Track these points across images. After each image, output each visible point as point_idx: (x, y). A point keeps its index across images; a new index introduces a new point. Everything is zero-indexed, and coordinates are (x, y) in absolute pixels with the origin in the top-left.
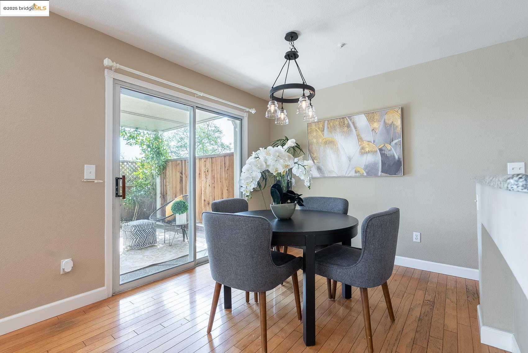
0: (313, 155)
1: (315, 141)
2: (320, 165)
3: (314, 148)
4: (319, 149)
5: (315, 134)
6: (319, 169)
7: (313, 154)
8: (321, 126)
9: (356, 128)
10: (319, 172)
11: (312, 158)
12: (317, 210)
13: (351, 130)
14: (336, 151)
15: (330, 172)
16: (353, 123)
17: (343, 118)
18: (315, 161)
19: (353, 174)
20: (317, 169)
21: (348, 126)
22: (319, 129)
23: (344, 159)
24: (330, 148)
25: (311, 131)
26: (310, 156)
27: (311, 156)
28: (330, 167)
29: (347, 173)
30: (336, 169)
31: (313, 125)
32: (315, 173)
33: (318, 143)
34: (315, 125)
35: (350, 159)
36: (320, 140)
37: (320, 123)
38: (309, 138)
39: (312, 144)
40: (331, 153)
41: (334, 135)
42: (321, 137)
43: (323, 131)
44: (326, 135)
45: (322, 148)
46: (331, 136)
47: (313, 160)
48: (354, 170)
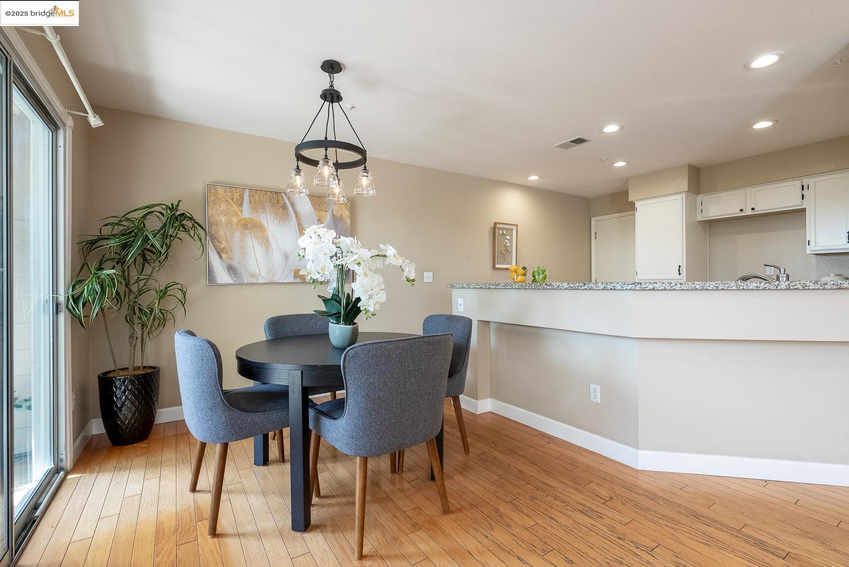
0: (218, 244)
1: (223, 219)
2: (235, 263)
3: (222, 232)
4: (232, 235)
5: (223, 207)
6: (231, 269)
7: (220, 243)
8: (236, 196)
9: (296, 212)
10: (231, 275)
11: (216, 249)
12: (299, 334)
13: (288, 215)
14: (265, 242)
15: (252, 275)
16: (292, 204)
17: (276, 193)
18: (223, 256)
19: (290, 279)
20: (228, 270)
21: (284, 207)
22: (233, 200)
23: (277, 255)
24: (253, 237)
25: (214, 200)
26: (212, 246)
27: (214, 246)
28: (253, 267)
29: (282, 278)
30: (264, 272)
31: (221, 191)
32: (222, 276)
33: (229, 224)
34: (225, 192)
35: (286, 257)
36: (235, 220)
37: (236, 191)
38: (212, 211)
39: (217, 224)
40: (256, 244)
41: (261, 216)
42: (236, 215)
43: (241, 205)
44: (246, 212)
45: (237, 235)
46: (254, 216)
47: (219, 254)
48: (293, 273)
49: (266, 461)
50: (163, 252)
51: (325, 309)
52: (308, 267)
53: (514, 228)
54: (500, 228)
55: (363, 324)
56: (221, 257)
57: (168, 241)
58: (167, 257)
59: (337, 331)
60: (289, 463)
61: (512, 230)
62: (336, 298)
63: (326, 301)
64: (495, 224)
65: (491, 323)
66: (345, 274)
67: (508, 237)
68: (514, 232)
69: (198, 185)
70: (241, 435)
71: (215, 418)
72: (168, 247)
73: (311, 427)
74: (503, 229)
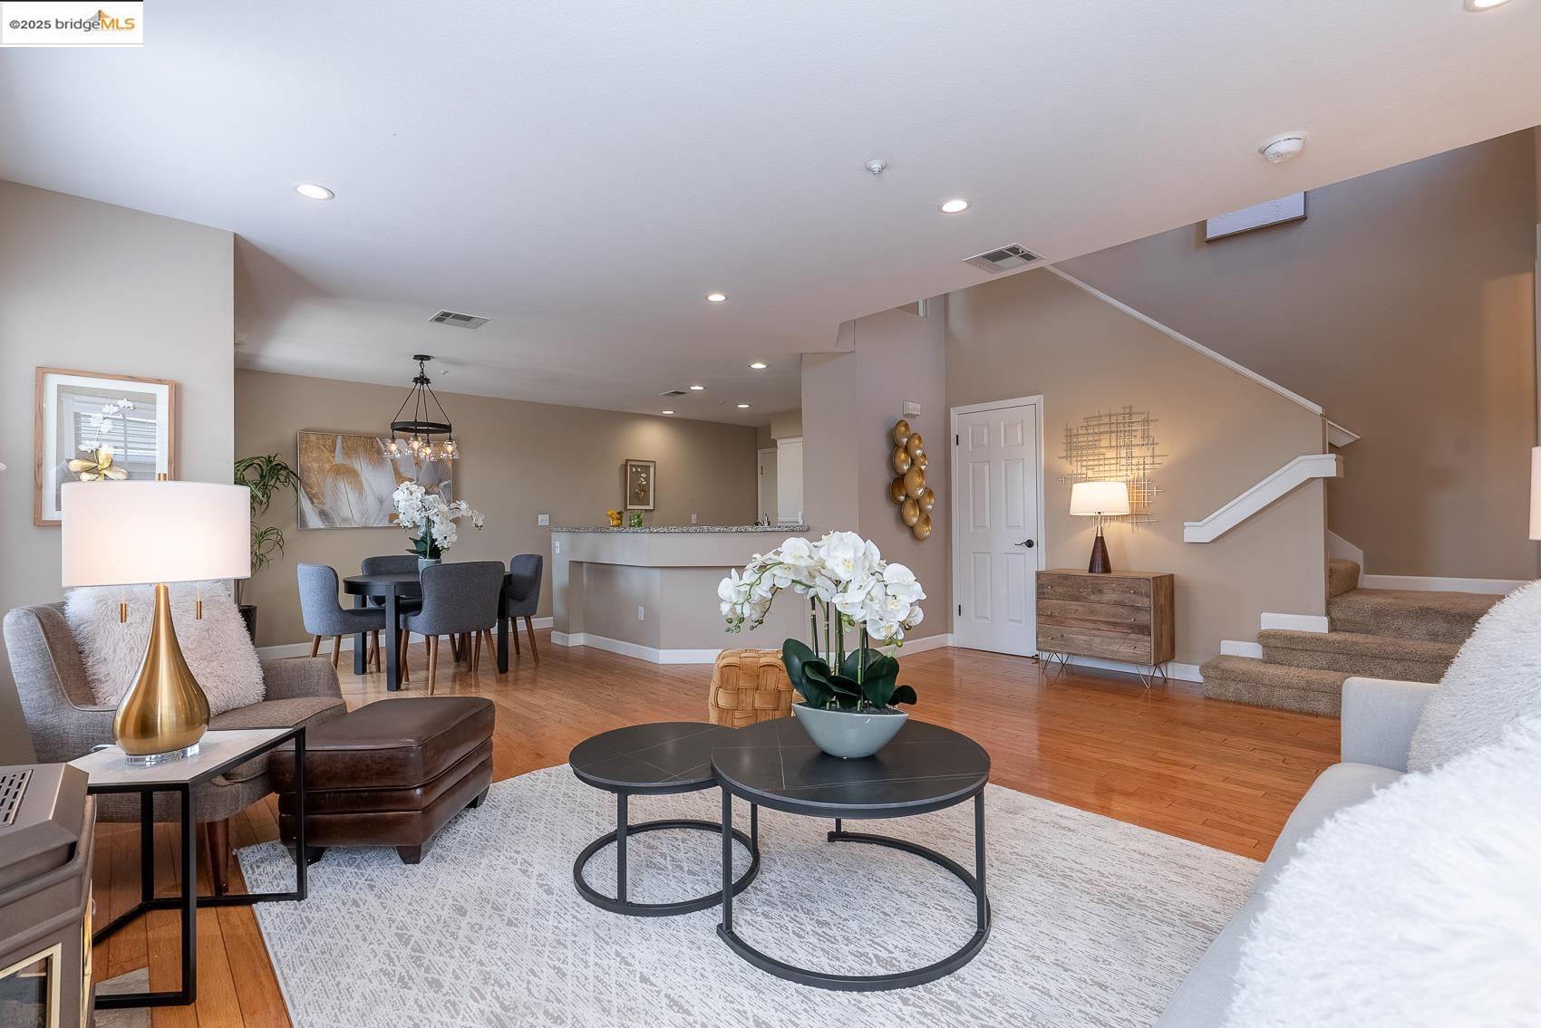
0: (310, 490)
1: (315, 465)
2: (327, 508)
3: (313, 478)
4: (325, 481)
5: (315, 454)
6: (323, 515)
7: (312, 488)
8: (329, 442)
10: (323, 521)
11: (308, 495)
13: (383, 459)
14: (359, 487)
15: (345, 520)
17: (370, 438)
18: (315, 502)
19: (385, 523)
20: (321, 516)
21: (380, 454)
22: (325, 447)
23: (371, 500)
24: (346, 482)
25: (306, 448)
26: (304, 492)
27: (306, 492)
28: (346, 512)
29: (377, 522)
30: (357, 516)
31: (313, 438)
32: (314, 521)
33: (321, 470)
34: (317, 439)
35: (381, 502)
36: (327, 466)
37: (328, 438)
38: (303, 459)
39: (309, 471)
40: (349, 489)
41: (354, 462)
42: (329, 461)
43: (334, 451)
44: (339, 458)
45: (329, 480)
46: (347, 462)
47: (311, 499)
48: (388, 518)
49: (364, 671)
50: (265, 501)
51: (415, 549)
52: (400, 517)
53: (652, 465)
54: (631, 466)
55: (445, 559)
56: (313, 503)
57: (267, 491)
58: (268, 505)
59: (424, 563)
60: (386, 674)
61: (649, 467)
62: (423, 540)
63: (416, 542)
64: (627, 461)
65: (584, 564)
66: (429, 522)
67: (644, 475)
68: (652, 470)
69: (289, 432)
70: (349, 631)
71: (333, 618)
72: (269, 497)
73: (401, 627)
74: (636, 466)
